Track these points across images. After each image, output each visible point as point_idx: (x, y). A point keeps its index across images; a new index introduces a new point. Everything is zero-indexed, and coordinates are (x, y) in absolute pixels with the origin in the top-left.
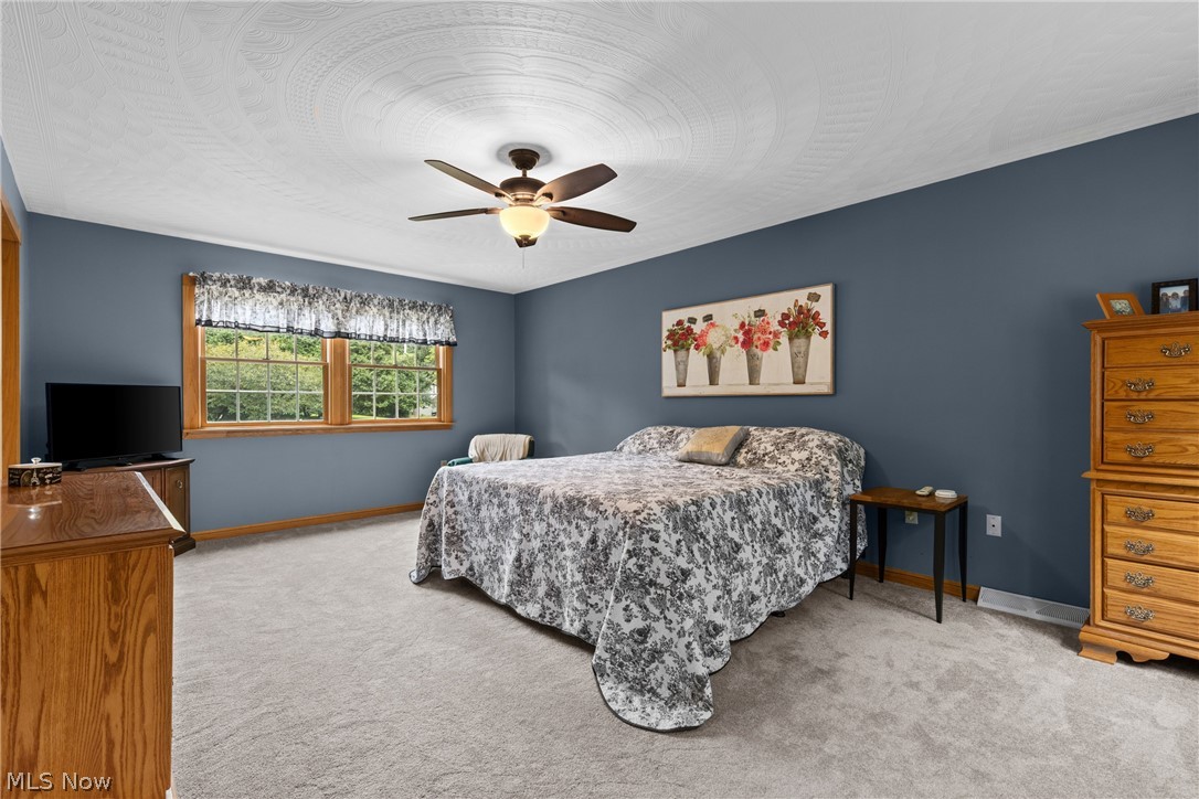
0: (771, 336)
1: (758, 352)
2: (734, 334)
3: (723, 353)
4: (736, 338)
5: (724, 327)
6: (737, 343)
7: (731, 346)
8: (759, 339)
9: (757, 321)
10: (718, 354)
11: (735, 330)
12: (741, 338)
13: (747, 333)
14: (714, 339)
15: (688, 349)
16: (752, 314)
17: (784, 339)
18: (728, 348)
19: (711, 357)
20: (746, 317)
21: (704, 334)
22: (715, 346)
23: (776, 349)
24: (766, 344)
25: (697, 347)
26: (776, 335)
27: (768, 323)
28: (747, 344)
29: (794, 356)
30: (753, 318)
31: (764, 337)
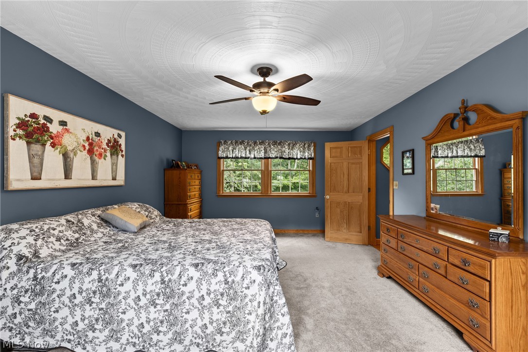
0: (103, 151)
1: (96, 158)
2: (82, 143)
3: (75, 154)
4: (84, 146)
5: (76, 136)
6: (85, 149)
7: (81, 151)
8: (97, 150)
9: (96, 139)
10: (72, 155)
11: (83, 140)
12: (87, 147)
13: (91, 144)
14: (68, 141)
15: (44, 145)
16: (94, 133)
17: (108, 154)
18: (78, 151)
19: (65, 156)
20: (90, 133)
21: (59, 135)
22: (70, 148)
23: (105, 159)
24: (100, 155)
25: (53, 145)
26: (105, 151)
27: (101, 142)
28: (91, 152)
29: (113, 164)
30: (94, 136)
31: (99, 150)
